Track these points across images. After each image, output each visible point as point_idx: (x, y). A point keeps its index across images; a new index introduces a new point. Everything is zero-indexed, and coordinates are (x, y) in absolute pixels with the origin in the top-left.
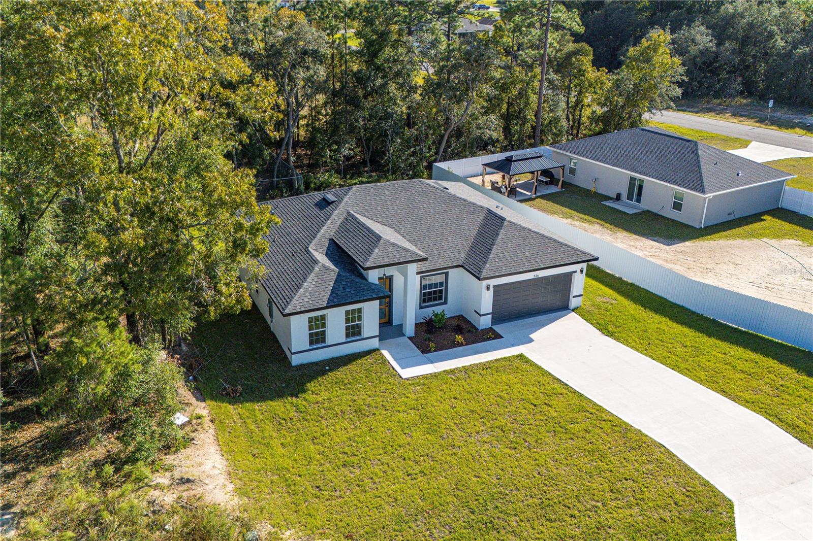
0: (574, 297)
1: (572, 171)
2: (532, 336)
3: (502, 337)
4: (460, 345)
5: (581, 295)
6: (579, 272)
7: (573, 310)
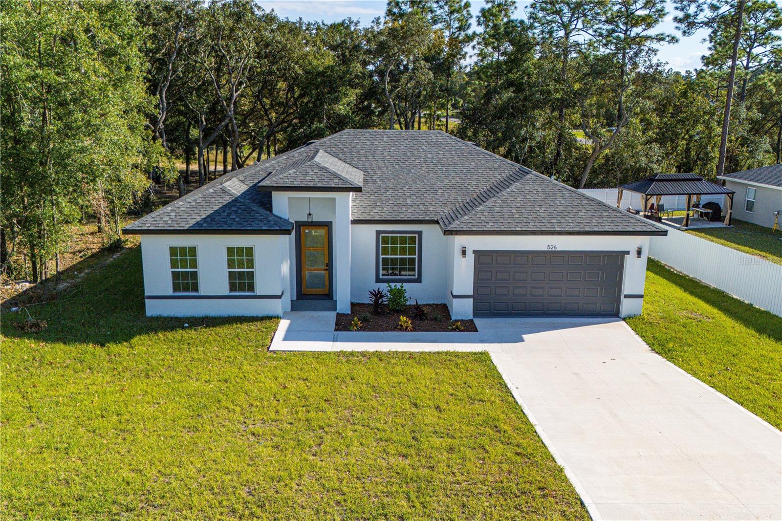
0: (626, 296)
1: (750, 206)
2: (525, 337)
3: (477, 331)
4: (402, 329)
5: (641, 296)
6: (633, 253)
7: (624, 319)
